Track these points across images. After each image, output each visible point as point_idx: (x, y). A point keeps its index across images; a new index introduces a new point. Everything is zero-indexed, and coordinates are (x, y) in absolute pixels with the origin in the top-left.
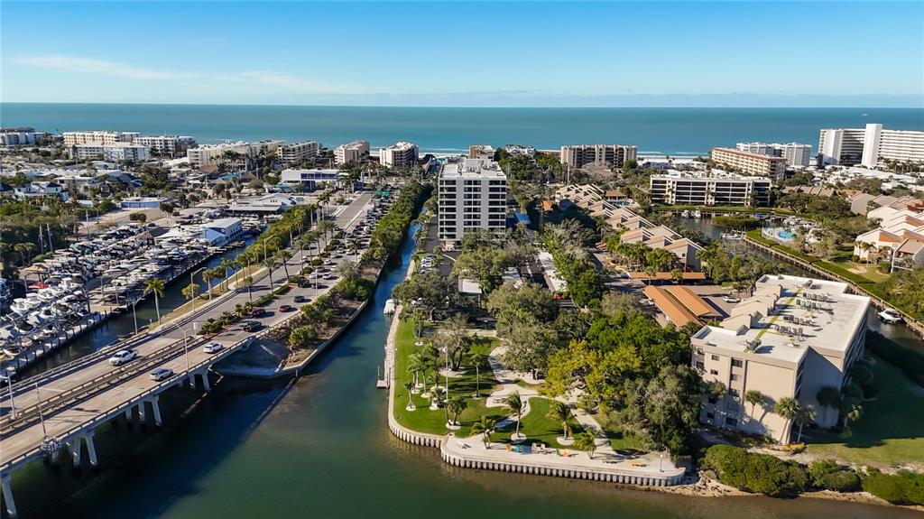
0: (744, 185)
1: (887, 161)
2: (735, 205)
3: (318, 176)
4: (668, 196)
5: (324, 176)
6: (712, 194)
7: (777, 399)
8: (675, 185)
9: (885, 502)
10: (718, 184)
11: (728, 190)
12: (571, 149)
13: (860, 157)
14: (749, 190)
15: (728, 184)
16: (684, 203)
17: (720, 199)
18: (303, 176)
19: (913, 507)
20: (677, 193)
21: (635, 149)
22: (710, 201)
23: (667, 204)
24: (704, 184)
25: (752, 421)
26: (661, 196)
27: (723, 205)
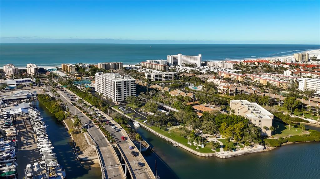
0: (171, 74)
1: (184, 64)
2: (170, 80)
3: (23, 81)
4: (152, 79)
5: (26, 81)
6: (164, 78)
7: (269, 127)
8: (164, 75)
9: (293, 143)
10: (165, 75)
11: (168, 76)
12: (103, 64)
13: (177, 63)
14: (173, 76)
15: (158, 75)
16: (157, 81)
17: (166, 79)
18: (17, 82)
19: (297, 142)
20: (155, 78)
21: (122, 64)
22: (163, 80)
23: (152, 81)
24: (162, 75)
25: (264, 133)
26: (151, 79)
27: (167, 80)
